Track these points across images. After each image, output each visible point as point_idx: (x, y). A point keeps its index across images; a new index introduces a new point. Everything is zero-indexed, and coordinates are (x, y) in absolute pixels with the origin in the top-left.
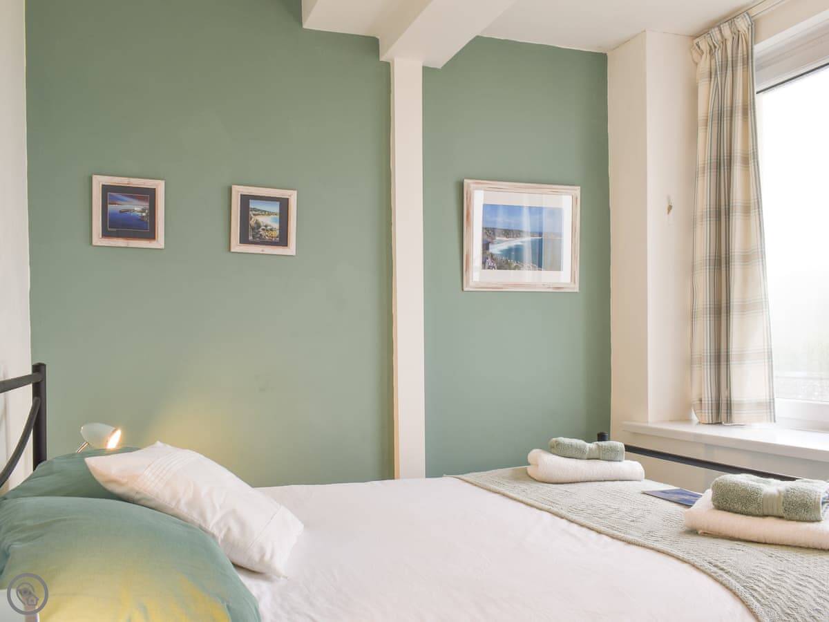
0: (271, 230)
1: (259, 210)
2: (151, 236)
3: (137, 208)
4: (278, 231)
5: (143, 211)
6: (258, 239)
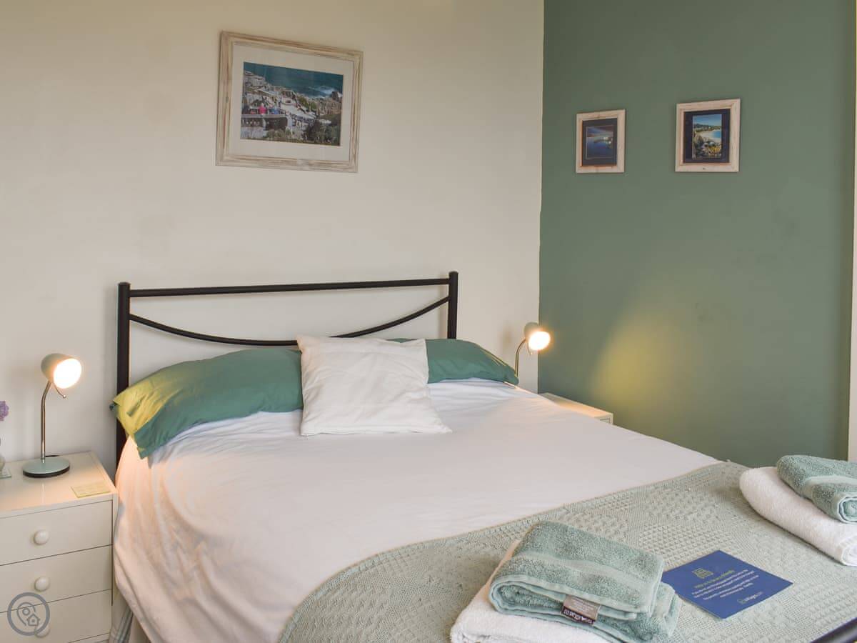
0: (714, 145)
1: (702, 126)
2: (613, 162)
3: (605, 137)
4: (720, 146)
5: (609, 140)
6: (701, 157)
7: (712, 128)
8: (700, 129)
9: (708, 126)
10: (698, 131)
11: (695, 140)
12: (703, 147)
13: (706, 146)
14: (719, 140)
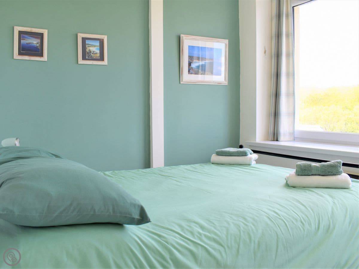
0: (96, 53)
1: (90, 45)
2: (41, 55)
3: (35, 42)
4: (99, 54)
5: (38, 43)
6: (90, 58)
7: (95, 46)
8: (89, 46)
9: (93, 45)
10: (88, 47)
11: (87, 50)
12: (91, 54)
13: (93, 53)
14: (98, 52)
